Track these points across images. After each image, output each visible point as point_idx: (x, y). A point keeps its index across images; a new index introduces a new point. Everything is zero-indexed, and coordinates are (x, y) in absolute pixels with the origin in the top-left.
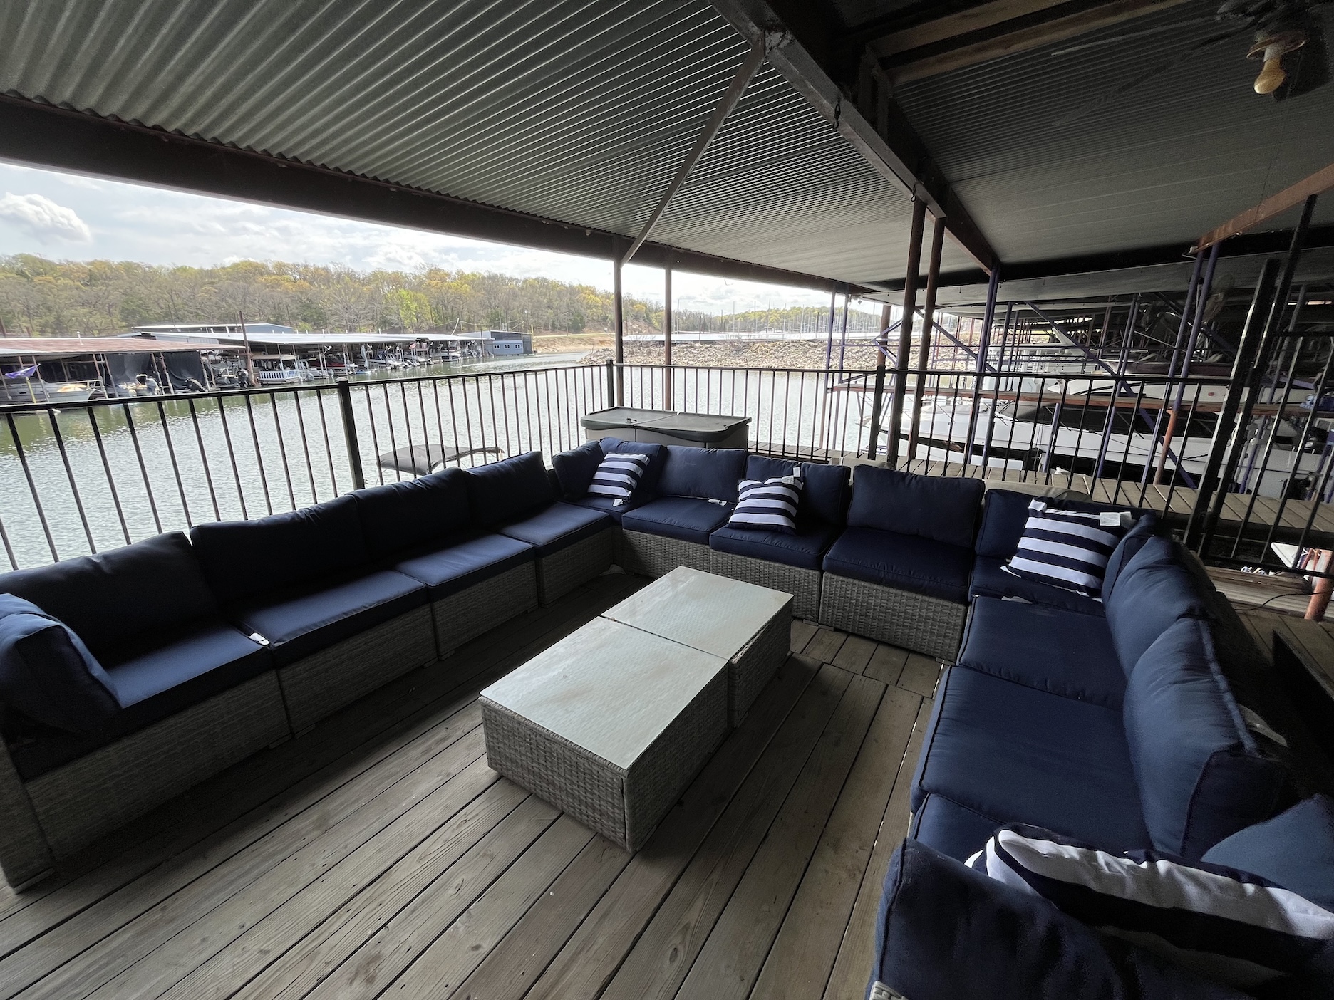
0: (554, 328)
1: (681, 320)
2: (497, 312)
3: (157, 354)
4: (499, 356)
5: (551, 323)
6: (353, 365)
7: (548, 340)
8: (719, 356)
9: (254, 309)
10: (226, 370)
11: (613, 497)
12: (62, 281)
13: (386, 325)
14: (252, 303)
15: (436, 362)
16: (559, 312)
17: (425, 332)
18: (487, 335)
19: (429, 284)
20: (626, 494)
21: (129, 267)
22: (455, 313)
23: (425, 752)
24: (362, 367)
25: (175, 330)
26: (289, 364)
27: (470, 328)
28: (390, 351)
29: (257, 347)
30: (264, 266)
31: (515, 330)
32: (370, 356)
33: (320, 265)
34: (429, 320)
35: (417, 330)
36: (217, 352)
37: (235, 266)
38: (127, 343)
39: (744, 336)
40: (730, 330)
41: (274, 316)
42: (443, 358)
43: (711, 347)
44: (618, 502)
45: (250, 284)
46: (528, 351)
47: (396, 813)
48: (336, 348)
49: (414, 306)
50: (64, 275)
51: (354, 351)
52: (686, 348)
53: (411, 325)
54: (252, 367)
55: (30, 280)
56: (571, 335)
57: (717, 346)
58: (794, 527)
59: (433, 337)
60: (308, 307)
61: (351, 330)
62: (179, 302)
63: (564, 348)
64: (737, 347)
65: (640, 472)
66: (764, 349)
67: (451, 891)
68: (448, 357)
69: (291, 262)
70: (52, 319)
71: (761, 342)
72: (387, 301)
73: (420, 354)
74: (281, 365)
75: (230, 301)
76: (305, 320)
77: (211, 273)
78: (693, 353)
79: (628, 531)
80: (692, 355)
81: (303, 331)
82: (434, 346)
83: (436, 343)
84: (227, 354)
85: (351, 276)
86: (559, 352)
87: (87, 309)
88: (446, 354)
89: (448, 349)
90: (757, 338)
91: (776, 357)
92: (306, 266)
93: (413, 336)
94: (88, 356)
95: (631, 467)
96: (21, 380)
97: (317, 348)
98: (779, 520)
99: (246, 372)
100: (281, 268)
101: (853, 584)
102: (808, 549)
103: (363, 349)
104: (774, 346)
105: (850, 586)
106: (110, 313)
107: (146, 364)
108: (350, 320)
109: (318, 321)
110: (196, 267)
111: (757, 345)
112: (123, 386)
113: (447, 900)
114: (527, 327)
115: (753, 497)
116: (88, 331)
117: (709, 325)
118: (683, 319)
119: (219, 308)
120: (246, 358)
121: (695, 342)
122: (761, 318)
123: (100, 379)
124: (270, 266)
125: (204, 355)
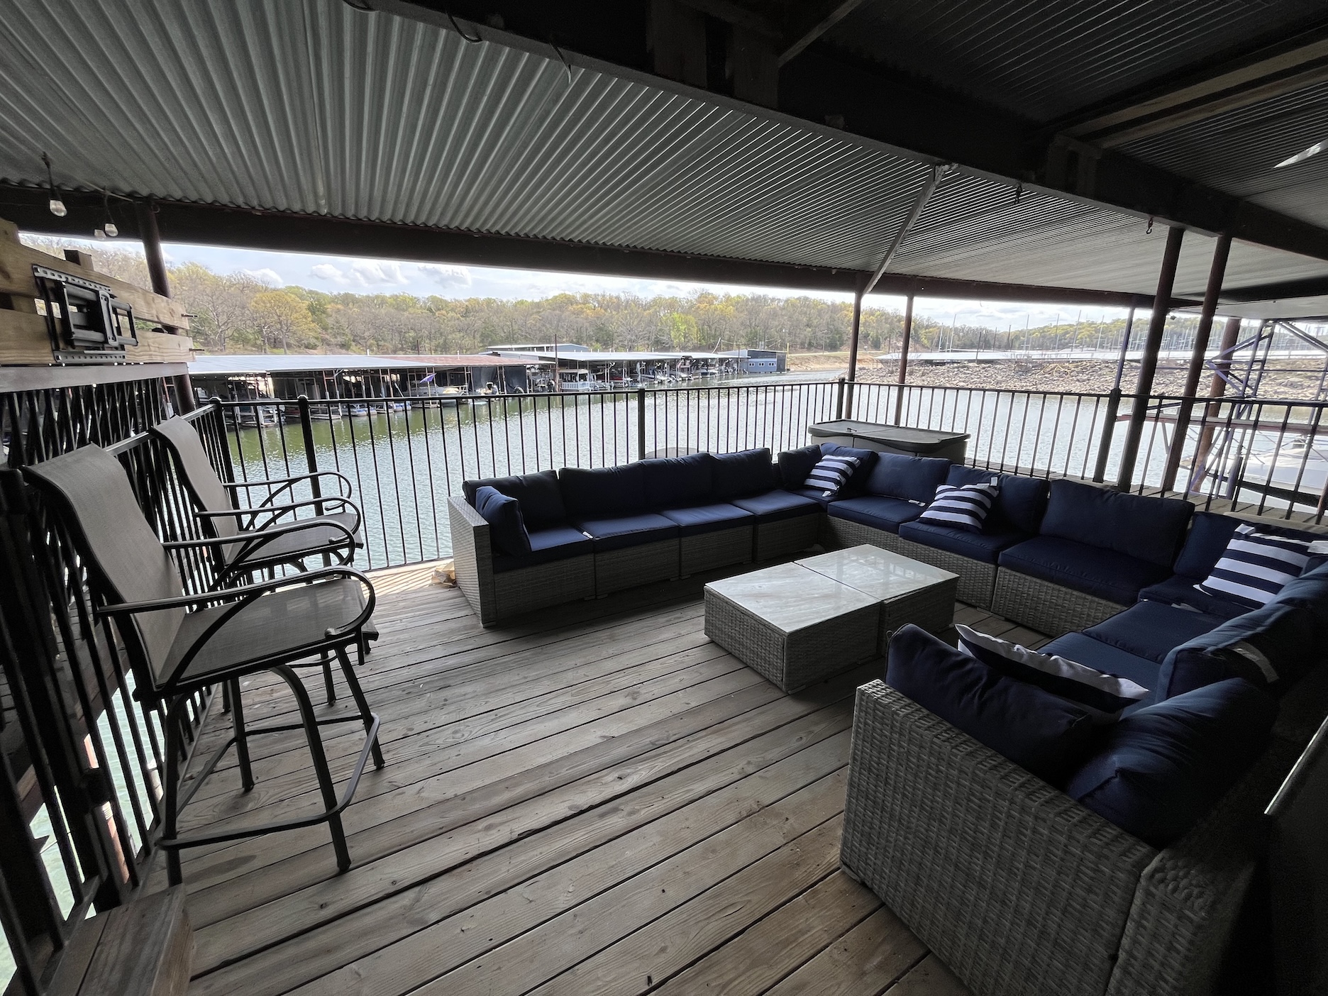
0: (810, 346)
1: (956, 337)
2: (756, 332)
3: (501, 367)
4: (753, 373)
5: (807, 341)
6: (629, 379)
7: (803, 358)
8: (999, 378)
9: (563, 332)
10: (541, 381)
11: (823, 490)
12: (451, 314)
13: (659, 345)
14: (563, 327)
15: (696, 379)
16: (817, 330)
17: (690, 351)
18: (744, 353)
19: (699, 307)
20: (834, 487)
21: (489, 302)
22: (718, 333)
23: (667, 621)
24: (636, 381)
25: (511, 349)
26: (583, 377)
27: (729, 347)
28: (659, 368)
29: (564, 363)
30: (574, 297)
31: (771, 349)
32: (643, 372)
33: (614, 294)
34: (695, 338)
35: (684, 349)
36: (537, 366)
37: (555, 298)
38: (483, 359)
39: (1036, 354)
40: (1020, 348)
41: (576, 338)
42: (703, 374)
43: (989, 367)
44: (827, 493)
45: (563, 312)
46: (781, 368)
47: (649, 643)
48: (619, 364)
49: (683, 328)
50: (452, 310)
51: (631, 365)
52: (958, 368)
53: (679, 345)
54: (558, 378)
55: (434, 314)
56: (827, 353)
57: (998, 366)
58: (980, 527)
59: (696, 355)
60: (601, 329)
61: (631, 349)
62: (516, 327)
63: (818, 366)
64: (1023, 368)
65: (850, 472)
66: (1063, 370)
67: (677, 680)
68: (706, 374)
69: (593, 293)
70: (441, 341)
71: (1058, 362)
72: (662, 323)
73: (683, 370)
74: (578, 378)
75: (548, 326)
76: (597, 341)
77: (538, 305)
78: (965, 373)
79: (831, 517)
80: (963, 376)
81: (595, 350)
82: (696, 364)
83: (698, 360)
84: (543, 368)
85: (636, 302)
86: (812, 370)
87: (462, 334)
88: (705, 371)
89: (708, 366)
90: (1054, 357)
91: (1078, 380)
92: (604, 296)
93: (678, 354)
94: (462, 369)
95: (842, 466)
96: (425, 384)
97: (603, 364)
98: (965, 519)
99: (553, 383)
100: (586, 297)
101: (1025, 579)
102: (988, 545)
103: (638, 365)
104: (1077, 367)
105: (1022, 581)
106: (474, 337)
107: (494, 374)
108: (630, 340)
109: (606, 341)
110: (530, 300)
111: (1053, 365)
112: (478, 391)
113: (674, 683)
114: (783, 346)
115: (946, 498)
116: (462, 349)
117: (992, 342)
118: (959, 335)
119: (540, 331)
120: (555, 371)
121: (970, 361)
122: (1067, 333)
123: (466, 386)
124: (578, 297)
125: (528, 369)
